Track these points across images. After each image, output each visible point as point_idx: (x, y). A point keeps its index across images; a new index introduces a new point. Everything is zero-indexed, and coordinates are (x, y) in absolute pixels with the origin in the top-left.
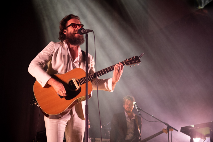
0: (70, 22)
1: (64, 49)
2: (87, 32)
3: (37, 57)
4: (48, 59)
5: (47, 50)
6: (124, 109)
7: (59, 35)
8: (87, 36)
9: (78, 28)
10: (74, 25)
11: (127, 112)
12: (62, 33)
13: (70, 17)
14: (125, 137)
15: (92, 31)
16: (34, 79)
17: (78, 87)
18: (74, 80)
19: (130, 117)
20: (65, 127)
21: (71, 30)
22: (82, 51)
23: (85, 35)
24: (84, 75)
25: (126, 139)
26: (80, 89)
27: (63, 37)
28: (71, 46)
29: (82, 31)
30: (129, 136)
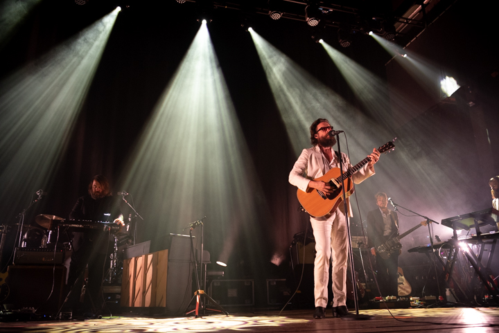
0: (319, 127)
1: (318, 153)
2: (337, 133)
3: (294, 167)
4: (304, 167)
5: (301, 158)
6: (378, 206)
7: (310, 140)
8: (338, 137)
9: (328, 130)
10: (324, 129)
11: (382, 208)
12: (313, 138)
13: (318, 122)
14: (383, 233)
15: (342, 132)
16: (296, 188)
17: (338, 186)
18: (333, 180)
19: (386, 213)
20: (331, 226)
21: (321, 134)
22: (336, 152)
23: (335, 136)
24: (340, 175)
25: (385, 235)
26: (341, 187)
27: (315, 142)
28: (324, 149)
29: (333, 133)
30: (387, 232)
